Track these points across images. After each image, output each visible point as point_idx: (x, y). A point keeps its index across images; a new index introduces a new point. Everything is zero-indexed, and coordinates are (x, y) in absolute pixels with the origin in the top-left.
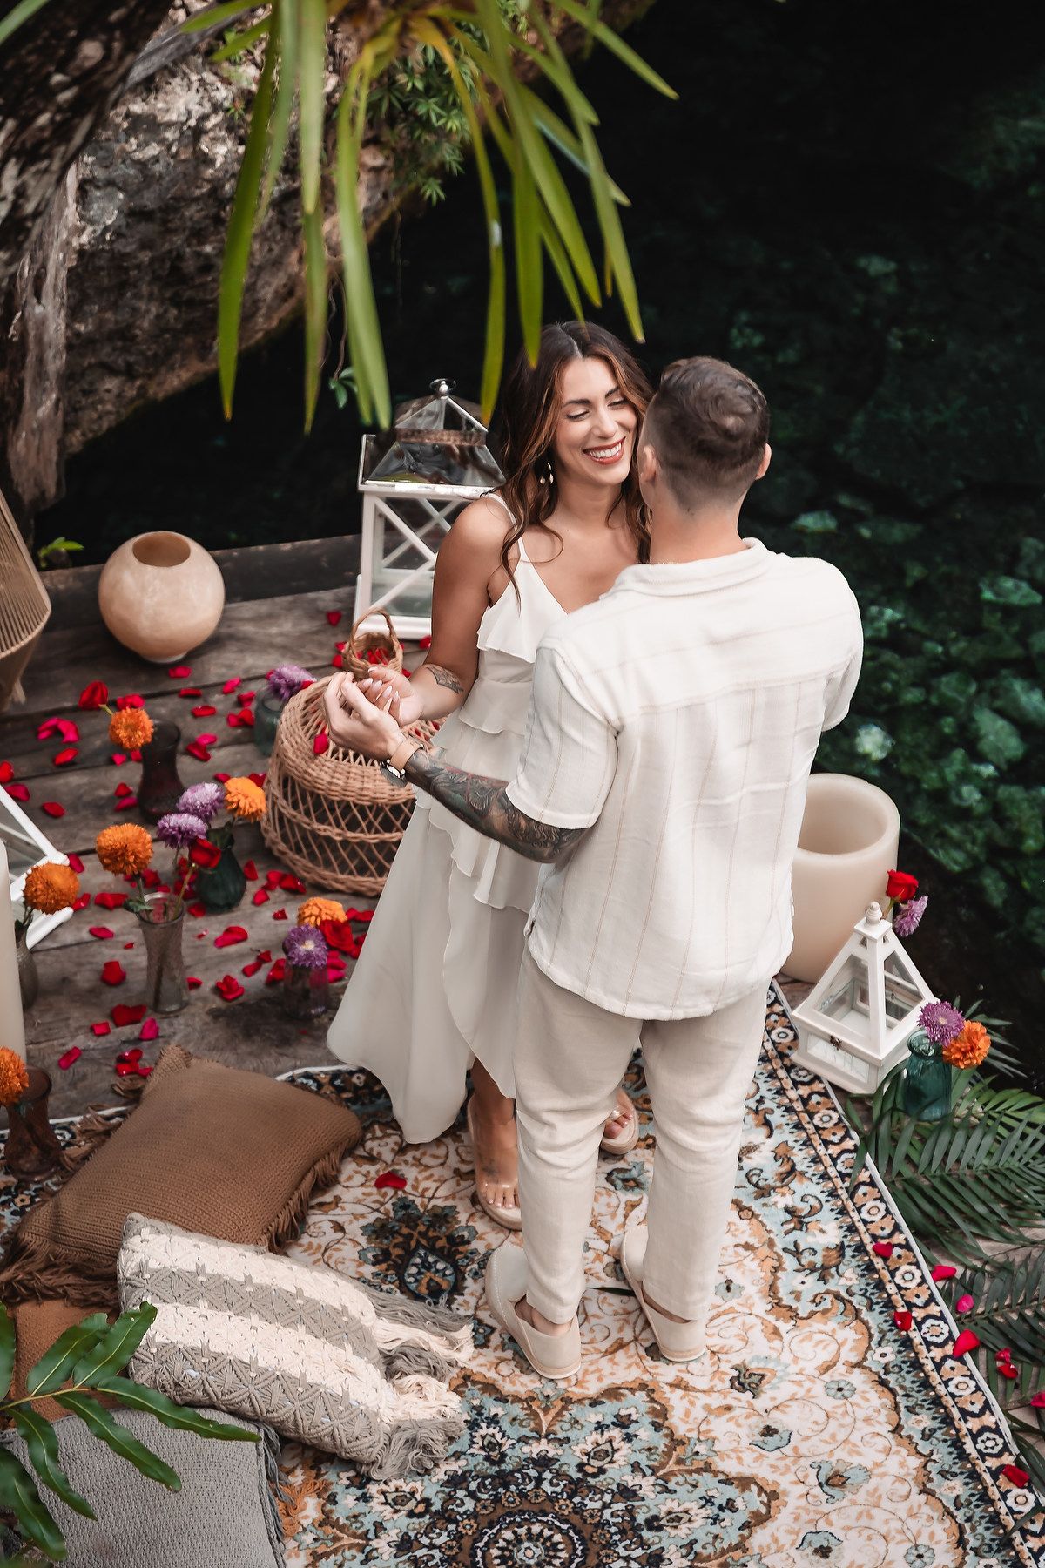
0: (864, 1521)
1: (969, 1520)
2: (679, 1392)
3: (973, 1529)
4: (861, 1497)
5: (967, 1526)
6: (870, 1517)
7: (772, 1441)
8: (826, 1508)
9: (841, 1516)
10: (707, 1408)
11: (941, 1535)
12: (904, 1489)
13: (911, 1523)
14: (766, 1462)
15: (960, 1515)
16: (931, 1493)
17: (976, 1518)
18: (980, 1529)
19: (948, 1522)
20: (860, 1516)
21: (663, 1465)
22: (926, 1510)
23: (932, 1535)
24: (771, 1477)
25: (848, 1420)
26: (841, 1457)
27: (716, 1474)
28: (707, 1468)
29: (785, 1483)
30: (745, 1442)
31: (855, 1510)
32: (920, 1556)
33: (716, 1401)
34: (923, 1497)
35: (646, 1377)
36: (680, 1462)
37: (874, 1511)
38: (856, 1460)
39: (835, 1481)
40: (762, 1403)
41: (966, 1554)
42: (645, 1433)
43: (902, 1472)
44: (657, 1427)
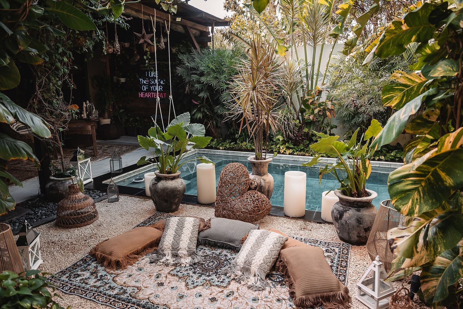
0: (170, 295)
1: (153, 306)
2: (220, 291)
3: (151, 305)
4: (175, 297)
5: (153, 305)
6: (170, 296)
7: (198, 295)
8: (178, 292)
9: (175, 293)
10: (214, 292)
11: (156, 301)
12: (169, 303)
13: (163, 300)
14: (195, 291)
15: (156, 306)
16: (164, 305)
17: (152, 307)
18: (150, 306)
19: (157, 303)
20: (172, 295)
21: (209, 282)
22: (162, 303)
23: (158, 300)
24: (192, 291)
25: (190, 305)
26: (185, 299)
27: (200, 285)
28: (203, 285)
29: (189, 292)
30: (202, 292)
31: (174, 295)
32: (157, 296)
33: (214, 294)
34: (165, 304)
35: (228, 288)
36: (207, 284)
37: (171, 297)
38: (182, 301)
39: (181, 297)
40: (207, 298)
41: (149, 301)
42: (217, 283)
43: (172, 305)
44: (216, 285)
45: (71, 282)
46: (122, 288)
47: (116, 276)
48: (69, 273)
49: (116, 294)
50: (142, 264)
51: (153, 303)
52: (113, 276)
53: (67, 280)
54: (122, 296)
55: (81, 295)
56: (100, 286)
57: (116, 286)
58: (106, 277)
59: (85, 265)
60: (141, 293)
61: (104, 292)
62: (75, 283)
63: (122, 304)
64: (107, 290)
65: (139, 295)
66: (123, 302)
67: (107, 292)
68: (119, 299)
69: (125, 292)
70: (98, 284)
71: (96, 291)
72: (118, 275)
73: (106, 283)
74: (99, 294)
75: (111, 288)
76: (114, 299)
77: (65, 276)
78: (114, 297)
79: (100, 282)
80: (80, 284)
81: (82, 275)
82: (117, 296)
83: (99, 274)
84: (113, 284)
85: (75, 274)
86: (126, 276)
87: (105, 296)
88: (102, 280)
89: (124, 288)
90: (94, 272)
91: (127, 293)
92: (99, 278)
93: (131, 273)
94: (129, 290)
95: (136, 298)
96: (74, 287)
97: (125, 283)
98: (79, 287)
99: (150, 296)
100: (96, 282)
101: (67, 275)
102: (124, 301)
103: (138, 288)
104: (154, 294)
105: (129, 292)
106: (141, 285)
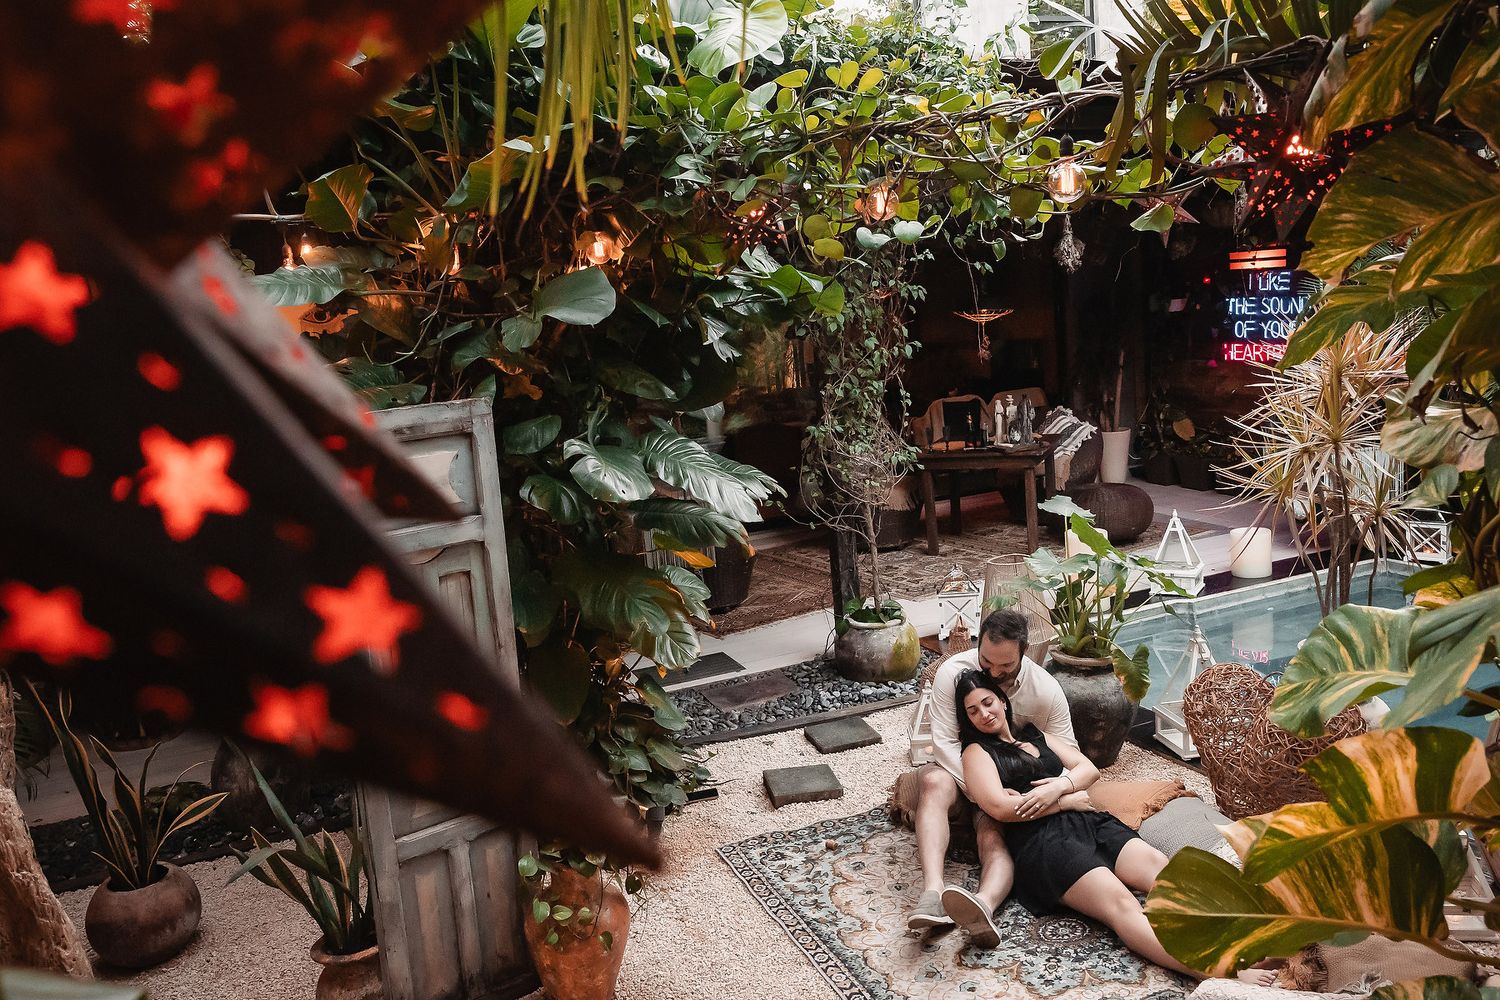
47: (844, 883)
49: (814, 920)
51: (866, 964)
52: (839, 880)
53: (759, 858)
54: (823, 927)
55: (758, 898)
56: (802, 892)
57: (828, 904)
58: (824, 878)
59: (809, 840)
60: (861, 935)
61: (800, 906)
63: (813, 940)
65: (855, 938)
66: (816, 938)
67: (804, 909)
68: (814, 930)
71: (787, 900)
72: (848, 881)
73: (816, 891)
74: (788, 907)
75: (817, 905)
76: (805, 926)
77: (759, 850)
78: (808, 924)
83: (817, 869)
84: (825, 899)
85: (778, 853)
86: (862, 891)
87: (795, 914)
88: (814, 881)
89: (839, 915)
91: (836, 925)
94: (845, 922)
95: (843, 941)
96: (761, 875)
97: (848, 904)
98: (768, 879)
101: (765, 849)
102: (819, 936)
105: (841, 925)
106: (874, 921)
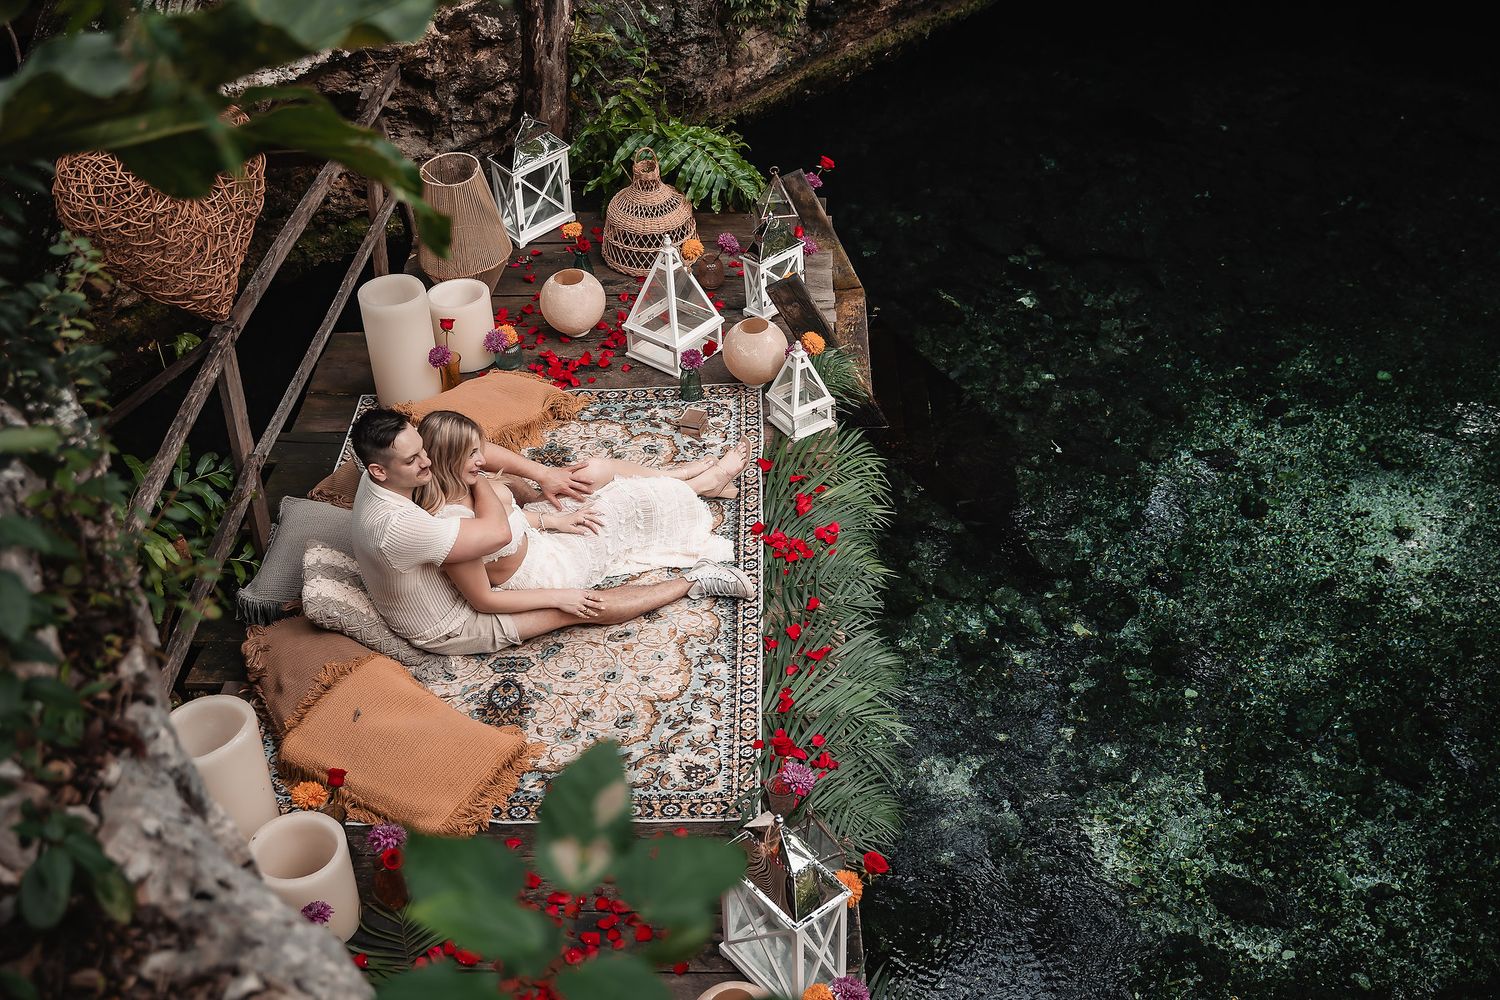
45: (723, 763)
46: (701, 664)
48: (693, 793)
50: (585, 686)
62: (722, 753)
64: (719, 682)
69: (710, 652)
70: (704, 712)
79: (695, 715)
80: (722, 743)
81: (684, 765)
82: (727, 658)
90: (661, 751)
92: (685, 724)
93: (637, 682)
99: (699, 611)
100: (700, 722)
103: (681, 646)
104: (691, 609)
